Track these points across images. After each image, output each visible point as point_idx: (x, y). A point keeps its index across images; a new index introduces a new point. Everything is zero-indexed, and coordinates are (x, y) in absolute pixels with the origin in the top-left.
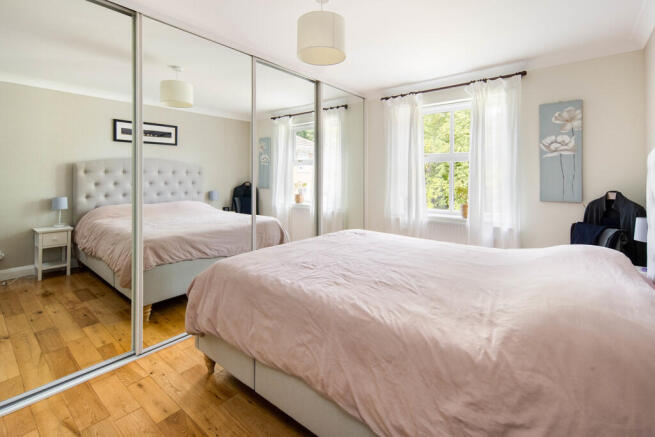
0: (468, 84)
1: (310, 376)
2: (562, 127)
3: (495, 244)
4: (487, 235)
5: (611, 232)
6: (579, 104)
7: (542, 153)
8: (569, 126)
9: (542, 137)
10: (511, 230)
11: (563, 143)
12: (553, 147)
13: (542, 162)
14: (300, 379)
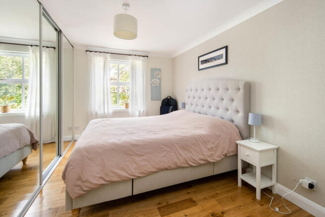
0: (130, 55)
1: (170, 165)
2: (157, 76)
3: (139, 116)
4: (137, 114)
5: (171, 107)
6: (160, 70)
7: (152, 84)
8: (158, 76)
9: (152, 79)
10: (144, 111)
11: (156, 81)
12: (155, 82)
13: (152, 87)
14: (166, 169)
